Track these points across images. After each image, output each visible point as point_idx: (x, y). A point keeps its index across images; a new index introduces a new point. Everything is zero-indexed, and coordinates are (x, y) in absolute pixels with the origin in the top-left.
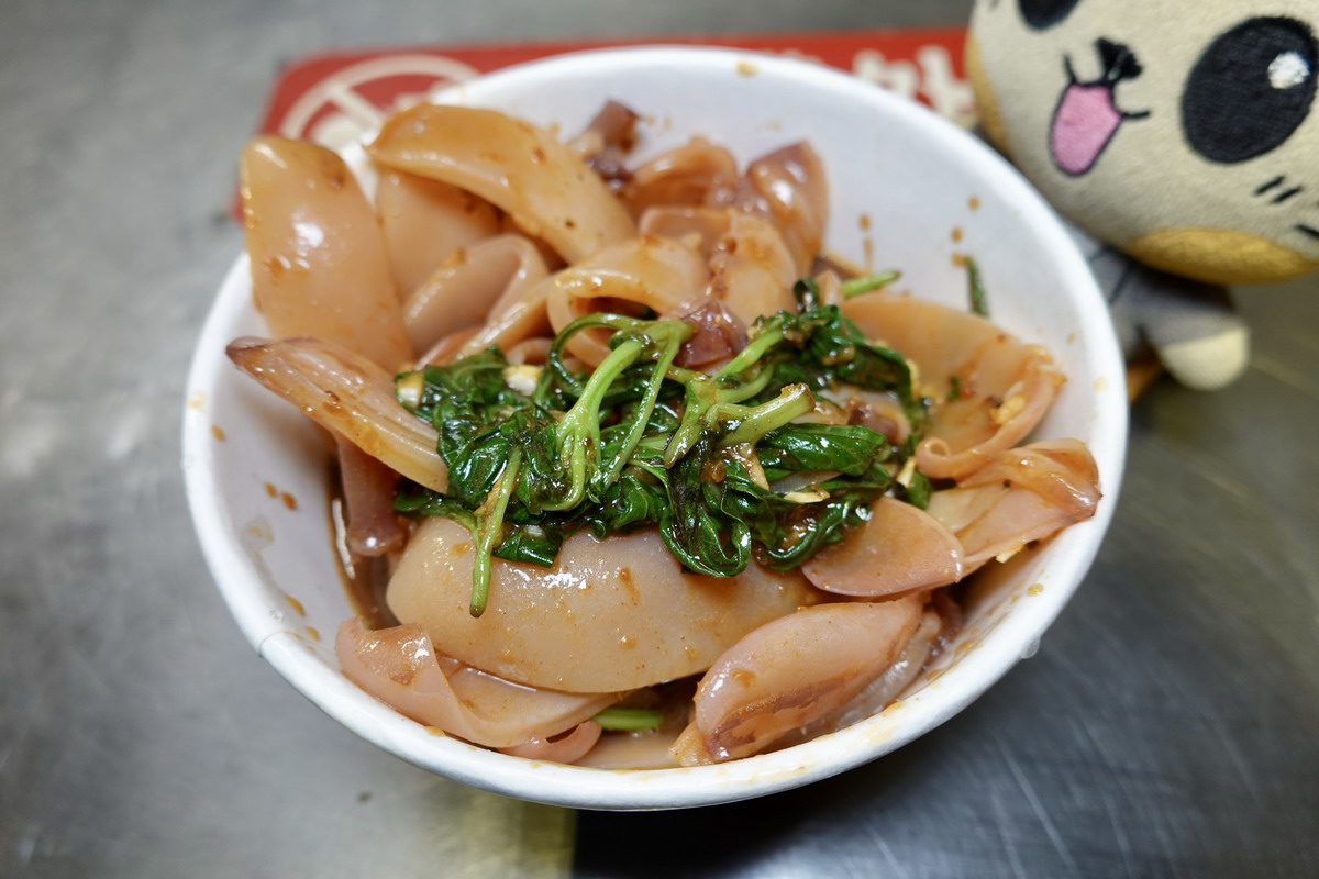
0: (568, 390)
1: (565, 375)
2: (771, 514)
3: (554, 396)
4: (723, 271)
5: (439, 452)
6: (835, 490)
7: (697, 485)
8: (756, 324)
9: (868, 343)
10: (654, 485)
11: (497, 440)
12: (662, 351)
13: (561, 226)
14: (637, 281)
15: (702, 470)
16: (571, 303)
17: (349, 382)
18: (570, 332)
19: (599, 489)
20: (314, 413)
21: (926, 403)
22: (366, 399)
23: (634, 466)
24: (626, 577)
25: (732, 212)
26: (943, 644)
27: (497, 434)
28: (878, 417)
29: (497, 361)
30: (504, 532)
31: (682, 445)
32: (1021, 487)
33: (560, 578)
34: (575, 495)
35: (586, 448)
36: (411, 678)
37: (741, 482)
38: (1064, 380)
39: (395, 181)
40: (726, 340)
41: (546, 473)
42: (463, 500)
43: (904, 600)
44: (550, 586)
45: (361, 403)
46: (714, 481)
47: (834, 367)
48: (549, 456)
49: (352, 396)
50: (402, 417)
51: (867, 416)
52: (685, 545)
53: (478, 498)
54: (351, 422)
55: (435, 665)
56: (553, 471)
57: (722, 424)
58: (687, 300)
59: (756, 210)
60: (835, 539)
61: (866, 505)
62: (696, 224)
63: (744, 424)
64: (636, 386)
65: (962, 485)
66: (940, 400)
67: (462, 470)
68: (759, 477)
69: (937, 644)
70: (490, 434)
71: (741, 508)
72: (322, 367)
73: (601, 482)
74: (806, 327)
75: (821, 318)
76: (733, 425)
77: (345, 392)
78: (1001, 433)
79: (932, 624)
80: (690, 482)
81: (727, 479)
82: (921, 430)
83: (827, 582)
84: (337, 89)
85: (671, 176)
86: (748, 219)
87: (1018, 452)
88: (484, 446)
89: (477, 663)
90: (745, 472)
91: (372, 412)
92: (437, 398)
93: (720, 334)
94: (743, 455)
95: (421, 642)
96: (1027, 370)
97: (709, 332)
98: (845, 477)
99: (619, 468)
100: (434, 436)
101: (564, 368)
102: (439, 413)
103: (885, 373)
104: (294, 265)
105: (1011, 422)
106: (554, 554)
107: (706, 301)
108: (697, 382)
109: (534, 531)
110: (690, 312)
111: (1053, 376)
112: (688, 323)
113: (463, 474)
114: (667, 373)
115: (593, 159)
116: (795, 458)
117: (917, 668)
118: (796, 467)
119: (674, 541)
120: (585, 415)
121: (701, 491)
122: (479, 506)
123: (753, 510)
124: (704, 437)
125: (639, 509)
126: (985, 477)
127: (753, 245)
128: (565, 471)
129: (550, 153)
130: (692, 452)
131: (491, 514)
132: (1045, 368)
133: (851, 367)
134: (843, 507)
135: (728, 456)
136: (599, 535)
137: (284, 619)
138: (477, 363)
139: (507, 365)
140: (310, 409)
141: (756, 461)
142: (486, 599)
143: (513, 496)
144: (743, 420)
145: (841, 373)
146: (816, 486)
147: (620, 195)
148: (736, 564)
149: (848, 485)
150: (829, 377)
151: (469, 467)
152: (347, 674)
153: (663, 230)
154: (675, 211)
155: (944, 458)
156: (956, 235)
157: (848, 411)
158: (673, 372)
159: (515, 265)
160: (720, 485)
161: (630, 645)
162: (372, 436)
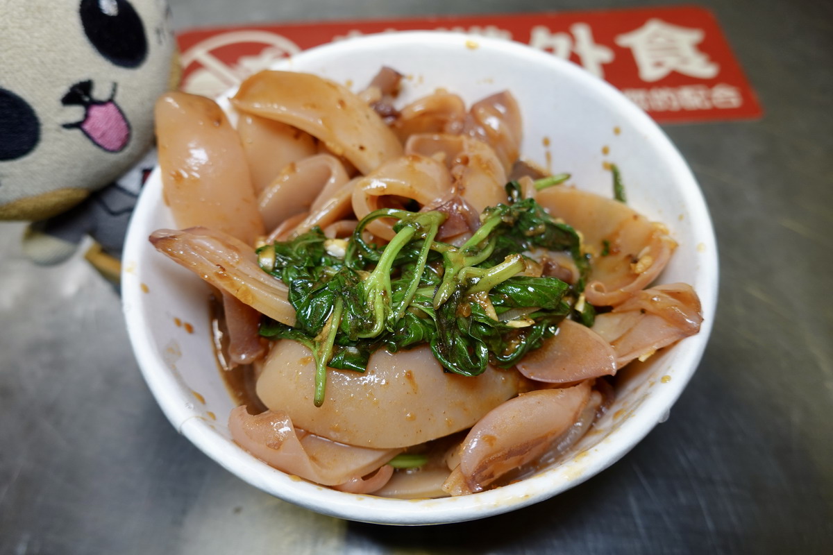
0: (366, 256)
1: (365, 247)
2: (499, 335)
3: (357, 260)
4: (461, 177)
5: (290, 301)
6: (537, 318)
7: (454, 319)
8: (485, 211)
9: (552, 221)
10: (425, 318)
11: (327, 293)
12: (427, 232)
13: (356, 149)
14: (409, 185)
15: (456, 309)
16: (367, 199)
17: (231, 258)
18: (369, 220)
19: (393, 323)
20: (209, 278)
21: (588, 257)
22: (241, 267)
23: (413, 307)
24: (409, 376)
25: (463, 137)
26: (603, 410)
27: (326, 289)
28: (560, 267)
29: (319, 237)
30: (333, 352)
31: (444, 295)
32: (652, 314)
33: (370, 378)
34: (378, 328)
35: (383, 297)
36: (280, 445)
37: (481, 316)
38: (676, 245)
39: (249, 121)
40: (465, 221)
41: (360, 314)
42: (306, 331)
43: (580, 385)
44: (363, 383)
45: (238, 270)
46: (464, 316)
47: (532, 237)
48: (361, 303)
49: (232, 266)
50: (263, 277)
51: (554, 267)
52: (446, 357)
53: (316, 330)
54: (233, 284)
55: (295, 436)
56: (364, 313)
57: (469, 279)
58: (440, 197)
59: (477, 135)
60: (537, 346)
61: (556, 325)
62: (441, 146)
63: (483, 281)
64: (411, 254)
65: (614, 311)
66: (597, 255)
67: (305, 312)
68: (491, 313)
69: (599, 410)
70: (322, 289)
71: (480, 332)
72: (212, 248)
73: (394, 319)
74: (515, 213)
75: (524, 207)
76: (476, 280)
77: (227, 263)
78: (639, 280)
79: (597, 399)
80: (449, 317)
81: (472, 314)
82: (586, 274)
83: (532, 374)
84: (200, 53)
85: (423, 114)
86: (473, 141)
87: (649, 292)
88: (318, 296)
89: (316, 431)
90: (483, 310)
91: (245, 276)
92: (285, 263)
93: (462, 218)
94: (482, 298)
95: (286, 423)
96: (653, 239)
97: (454, 217)
98: (544, 310)
99: (404, 309)
100: (286, 289)
101: (364, 243)
102: (287, 273)
103: (563, 240)
104: (190, 176)
105: (645, 273)
106: (365, 364)
107: (451, 197)
108: (451, 253)
109: (353, 350)
110: (443, 204)
111: (670, 242)
112: (441, 212)
113: (306, 315)
114: (431, 247)
115: (374, 105)
116: (513, 300)
117: (588, 425)
118: (512, 305)
119: (440, 354)
120: (382, 276)
121: (456, 323)
122: (316, 335)
123: (488, 333)
124: (458, 289)
125: (418, 335)
126: (628, 306)
127: (479, 160)
128: (371, 312)
129: (348, 103)
130: (451, 299)
131: (325, 340)
132: (664, 238)
133: (543, 237)
134: (541, 328)
135: (472, 300)
136: (392, 350)
137: (194, 408)
138: (307, 239)
139: (326, 239)
140: (206, 277)
141: (489, 302)
142: (324, 395)
143: (339, 329)
144: (481, 278)
145: (537, 241)
146: (526, 316)
147: (392, 126)
148: (479, 368)
149: (544, 314)
150: (529, 243)
151: (309, 310)
152: (237, 443)
153: (422, 151)
154: (427, 136)
155: (603, 294)
156: (605, 151)
157: (541, 264)
158: (435, 245)
159: (328, 175)
160: (468, 318)
161: (413, 418)
162: (247, 292)
